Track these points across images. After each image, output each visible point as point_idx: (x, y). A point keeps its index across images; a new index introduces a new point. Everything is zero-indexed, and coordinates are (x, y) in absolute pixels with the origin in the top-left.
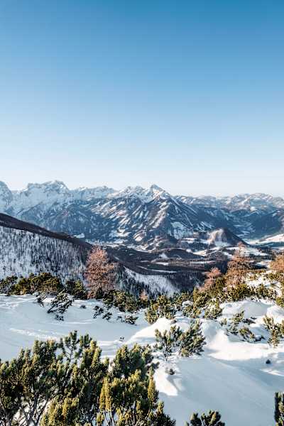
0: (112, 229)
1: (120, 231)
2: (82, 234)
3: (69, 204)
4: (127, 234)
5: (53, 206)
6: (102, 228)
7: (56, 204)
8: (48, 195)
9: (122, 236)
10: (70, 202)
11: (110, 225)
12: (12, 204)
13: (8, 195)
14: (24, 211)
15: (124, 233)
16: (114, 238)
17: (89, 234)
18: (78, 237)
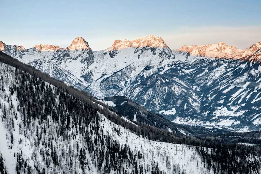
0: (220, 105)
1: (232, 108)
2: (174, 109)
3: (167, 68)
4: (241, 113)
5: (143, 71)
6: (206, 102)
7: (148, 68)
8: (139, 56)
9: (233, 115)
10: (168, 65)
11: (218, 98)
12: (92, 67)
13: (88, 56)
14: (106, 77)
15: (237, 111)
16: (220, 117)
17: (183, 110)
18: (167, 113)
